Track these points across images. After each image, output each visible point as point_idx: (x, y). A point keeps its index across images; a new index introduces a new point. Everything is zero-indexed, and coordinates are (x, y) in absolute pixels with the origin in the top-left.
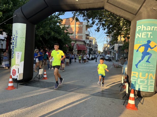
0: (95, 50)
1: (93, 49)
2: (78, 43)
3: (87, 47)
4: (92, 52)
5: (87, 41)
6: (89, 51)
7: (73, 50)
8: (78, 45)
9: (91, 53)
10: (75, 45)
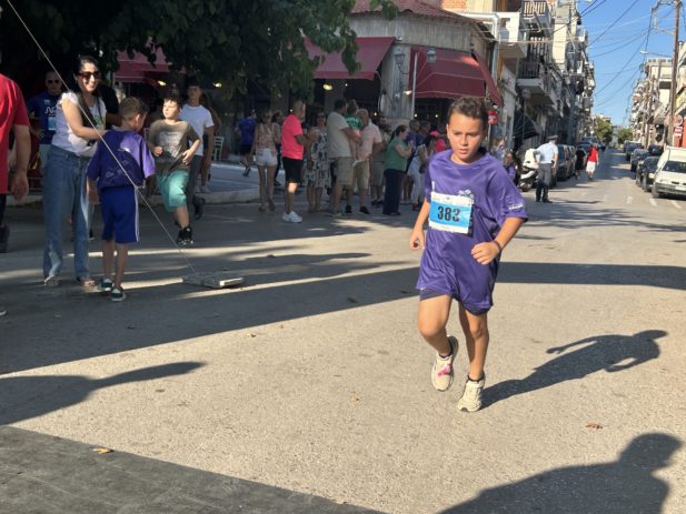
0: (566, 110)
1: (553, 96)
2: (426, 42)
3: (506, 74)
4: (541, 124)
5: (503, 22)
6: (518, 114)
7: (382, 101)
8: (422, 59)
9: (534, 134)
10: (397, 50)
